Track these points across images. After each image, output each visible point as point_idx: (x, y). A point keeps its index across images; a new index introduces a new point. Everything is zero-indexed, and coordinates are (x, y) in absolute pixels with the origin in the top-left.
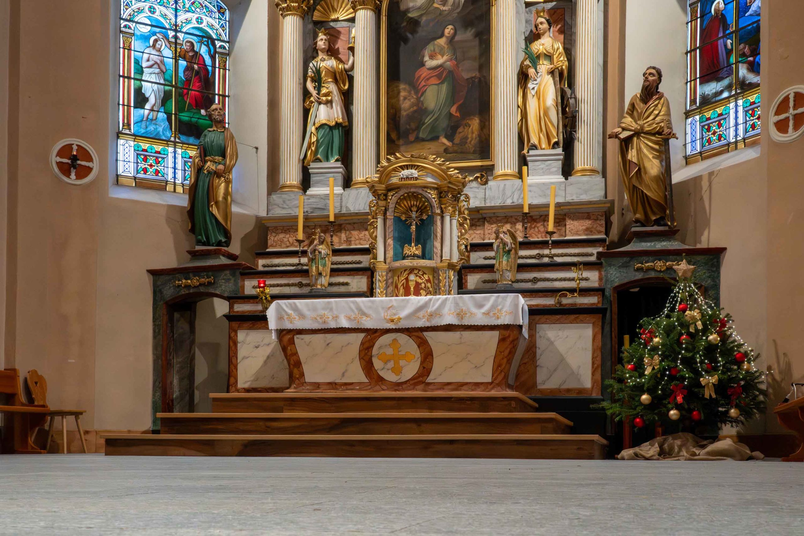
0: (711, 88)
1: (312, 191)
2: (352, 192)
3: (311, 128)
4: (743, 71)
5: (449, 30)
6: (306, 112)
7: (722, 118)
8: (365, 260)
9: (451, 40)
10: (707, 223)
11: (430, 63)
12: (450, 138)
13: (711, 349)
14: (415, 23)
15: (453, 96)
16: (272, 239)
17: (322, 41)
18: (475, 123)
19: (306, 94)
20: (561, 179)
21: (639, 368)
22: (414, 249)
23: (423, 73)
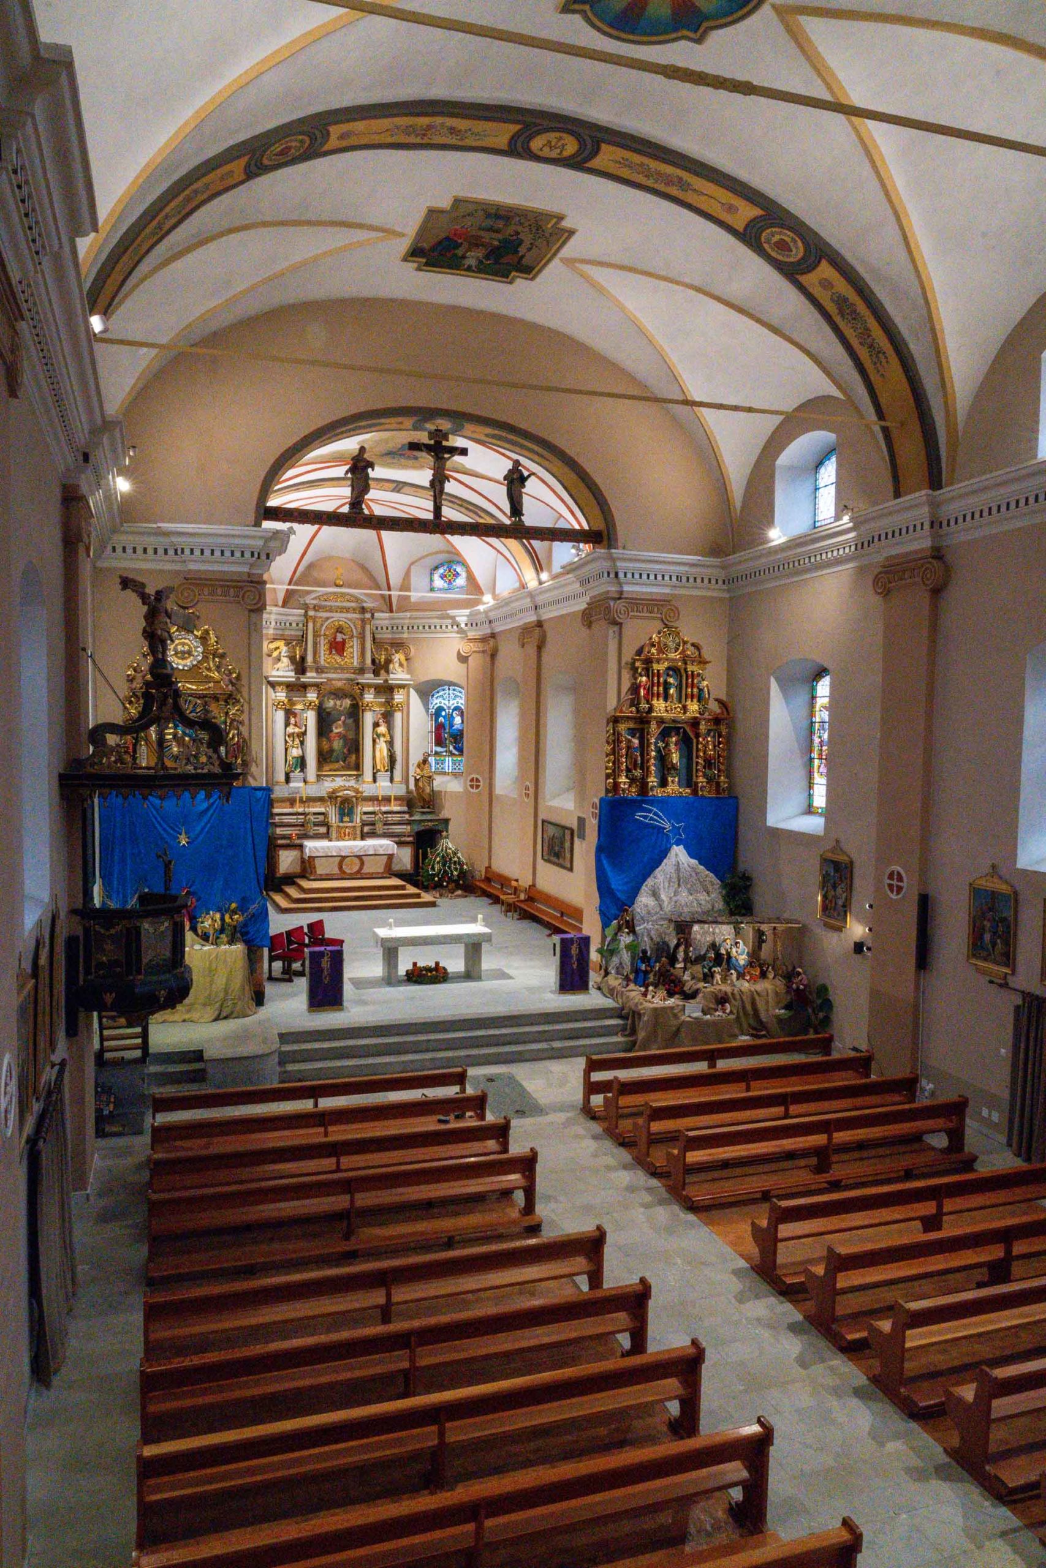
0: (439, 749)
1: (292, 785)
2: (309, 787)
3: (290, 758)
4: (451, 748)
5: (343, 718)
6: (286, 750)
7: (443, 762)
8: (321, 818)
9: (344, 722)
10: (443, 807)
11: (336, 731)
12: (344, 761)
13: (455, 863)
14: (329, 714)
15: (345, 746)
16: (275, 805)
17: (292, 720)
18: (354, 757)
19: (286, 742)
20: (389, 784)
21: (433, 868)
22: (346, 819)
23: (333, 735)
